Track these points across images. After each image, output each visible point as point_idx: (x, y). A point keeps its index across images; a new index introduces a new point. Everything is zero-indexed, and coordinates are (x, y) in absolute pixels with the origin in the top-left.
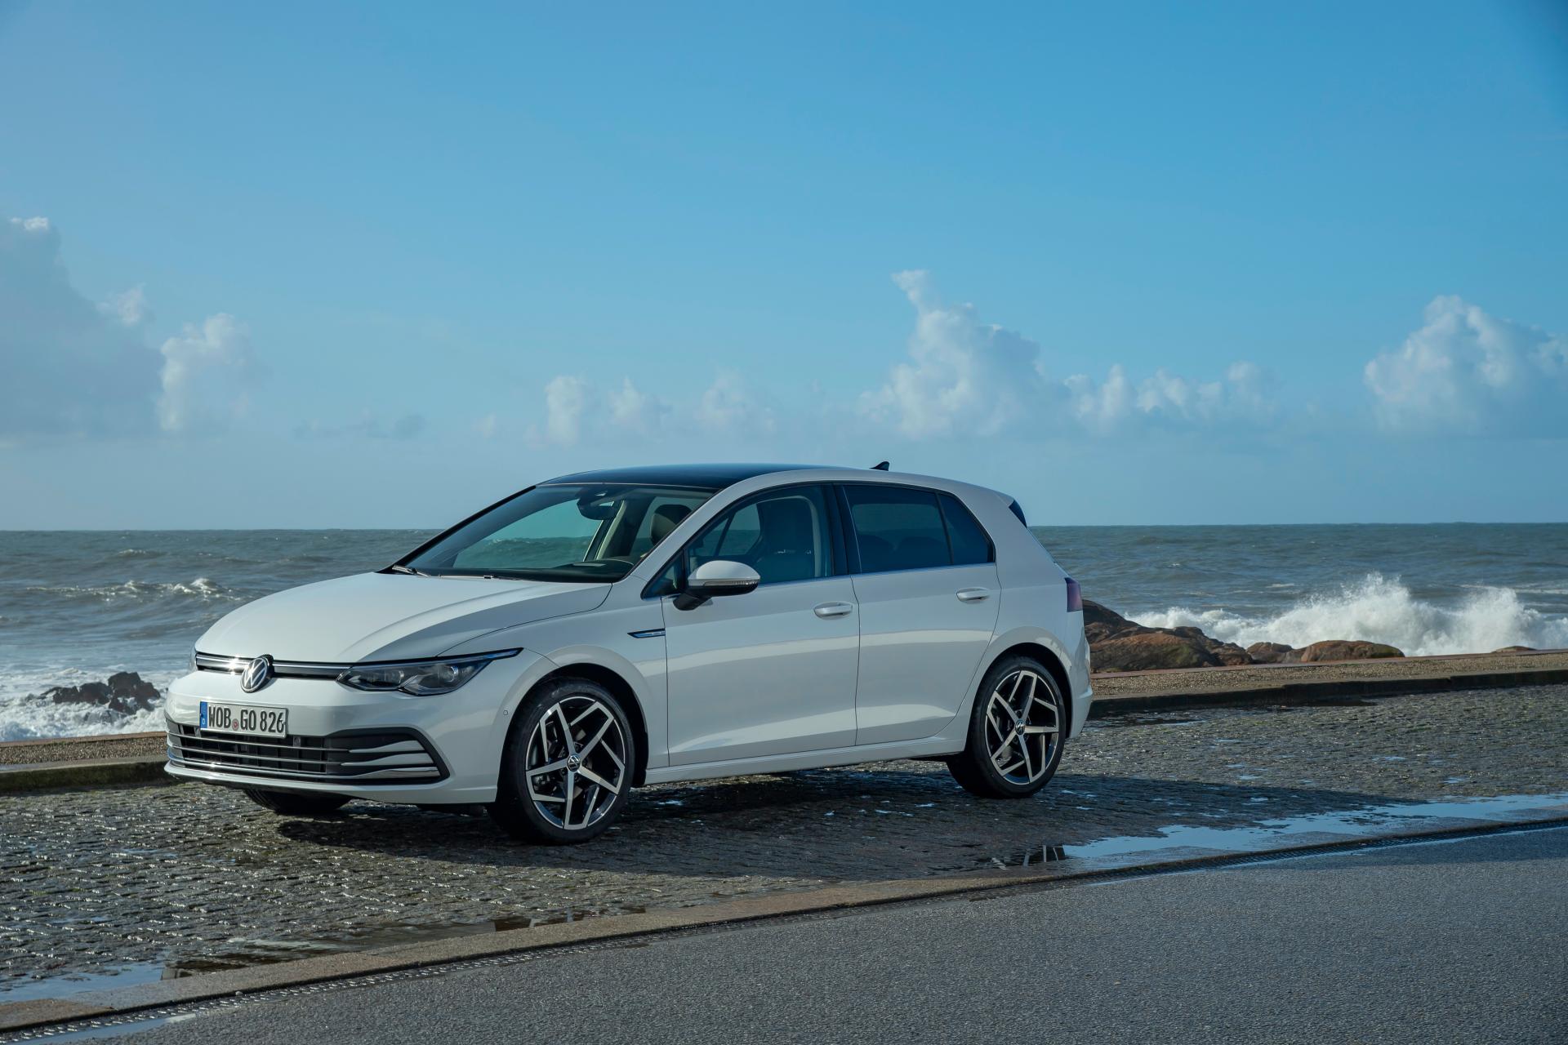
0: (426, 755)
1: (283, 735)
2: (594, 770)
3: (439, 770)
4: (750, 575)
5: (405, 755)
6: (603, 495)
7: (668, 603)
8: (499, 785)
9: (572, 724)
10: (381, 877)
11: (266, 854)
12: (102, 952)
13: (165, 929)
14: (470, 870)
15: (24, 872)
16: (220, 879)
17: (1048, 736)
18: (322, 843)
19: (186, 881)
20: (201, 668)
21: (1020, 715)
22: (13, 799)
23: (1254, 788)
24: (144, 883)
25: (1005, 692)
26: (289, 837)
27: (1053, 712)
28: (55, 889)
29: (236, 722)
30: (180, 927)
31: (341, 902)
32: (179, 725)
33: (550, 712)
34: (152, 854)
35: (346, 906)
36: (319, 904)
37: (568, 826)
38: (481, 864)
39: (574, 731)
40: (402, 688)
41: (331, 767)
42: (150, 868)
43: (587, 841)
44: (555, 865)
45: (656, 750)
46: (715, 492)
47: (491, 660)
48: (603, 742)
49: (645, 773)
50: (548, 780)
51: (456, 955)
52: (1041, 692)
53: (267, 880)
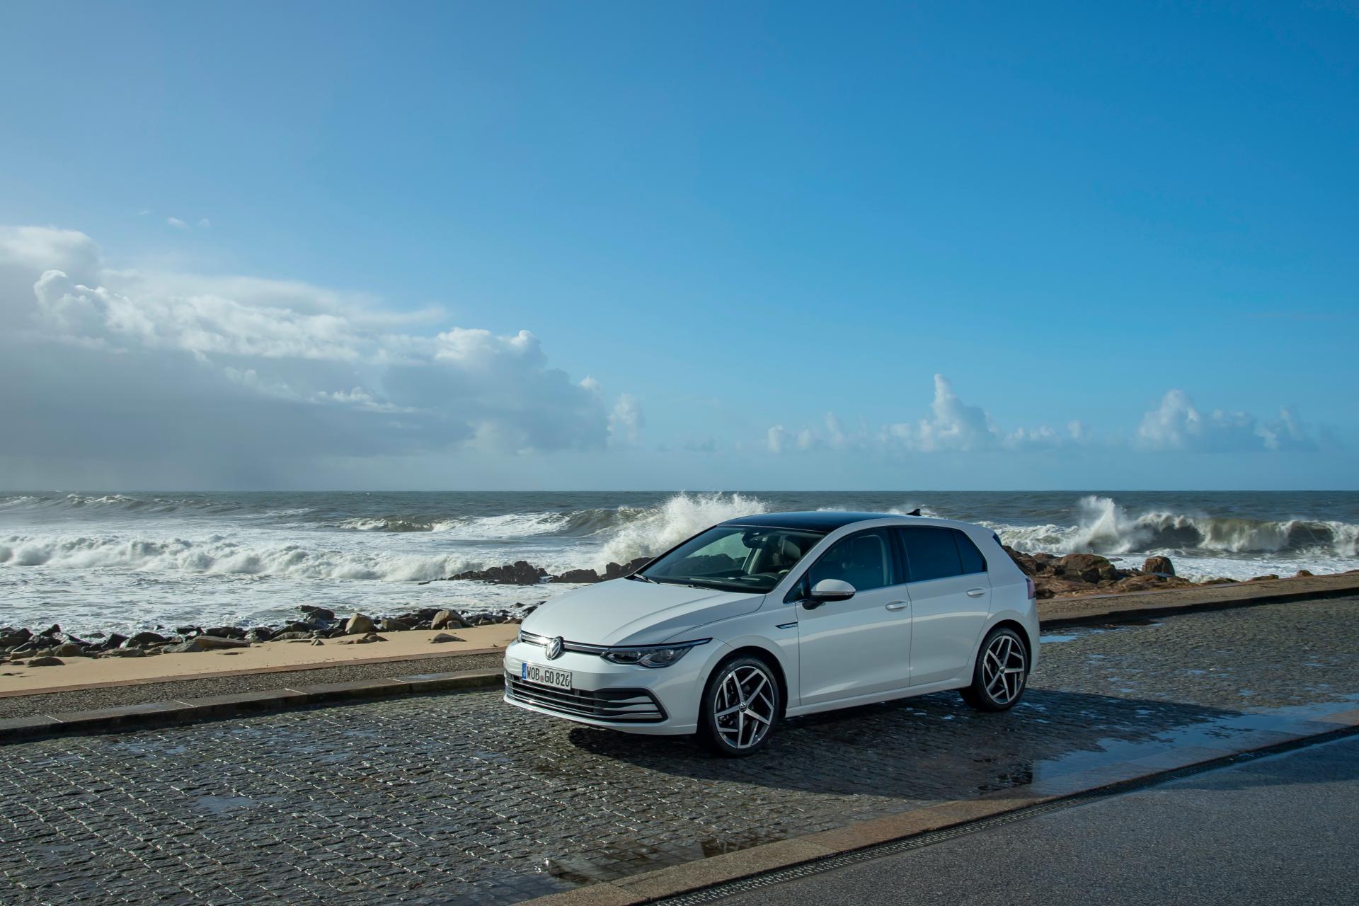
0: (654, 705)
1: (569, 688)
2: (755, 710)
3: (662, 714)
4: (848, 588)
5: (641, 705)
6: (757, 534)
7: (799, 605)
8: (698, 723)
9: (742, 683)
10: (626, 790)
11: (559, 762)
12: (447, 870)
13: (490, 843)
14: (679, 783)
15: (419, 774)
16: (529, 789)
17: (1018, 673)
18: (592, 751)
19: (509, 790)
20: (524, 641)
21: (1002, 662)
22: (429, 699)
23: (1136, 701)
24: (485, 790)
25: (994, 649)
26: (574, 743)
27: (1021, 660)
28: (431, 794)
29: (542, 677)
30: (499, 842)
31: (601, 817)
32: (511, 675)
33: (730, 676)
34: (494, 758)
35: (604, 822)
36: (587, 820)
37: (740, 746)
38: (688, 776)
39: (742, 687)
40: (639, 662)
41: (598, 710)
42: (491, 774)
43: (751, 755)
44: (733, 779)
45: (792, 696)
46: (825, 534)
47: (692, 646)
48: (761, 694)
49: (785, 711)
50: (728, 717)
51: (676, 890)
52: (1014, 648)
53: (558, 791)
